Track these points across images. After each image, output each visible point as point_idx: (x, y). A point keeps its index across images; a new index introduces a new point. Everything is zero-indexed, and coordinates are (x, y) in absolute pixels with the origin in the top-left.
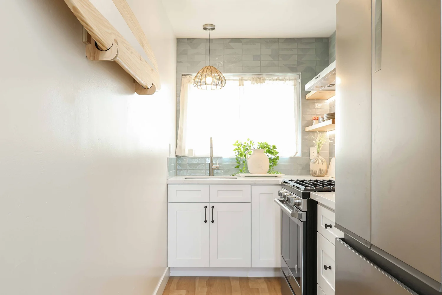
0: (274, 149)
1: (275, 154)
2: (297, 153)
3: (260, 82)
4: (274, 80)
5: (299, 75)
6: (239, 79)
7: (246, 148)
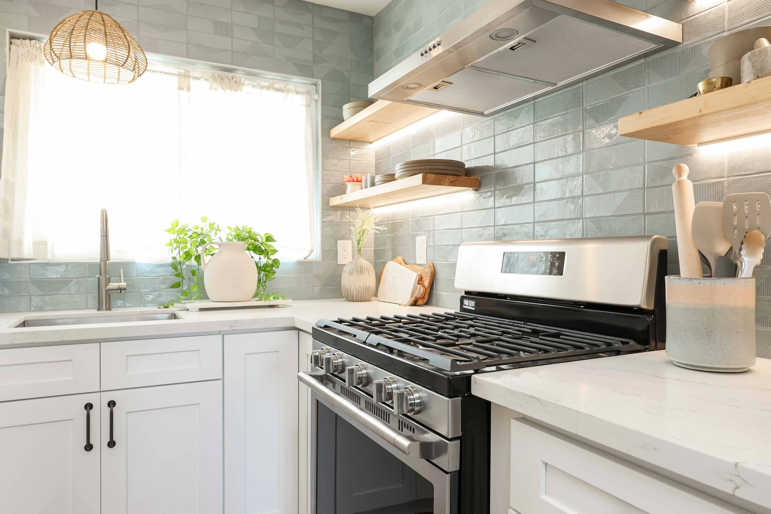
0: (269, 243)
1: (270, 253)
2: (312, 251)
3: (231, 88)
4: (262, 87)
5: (316, 85)
6: (179, 72)
7: (199, 240)
